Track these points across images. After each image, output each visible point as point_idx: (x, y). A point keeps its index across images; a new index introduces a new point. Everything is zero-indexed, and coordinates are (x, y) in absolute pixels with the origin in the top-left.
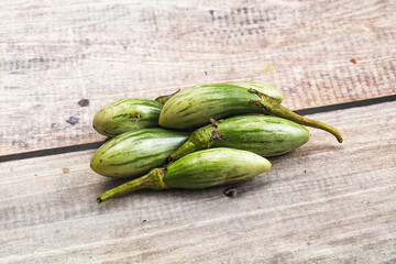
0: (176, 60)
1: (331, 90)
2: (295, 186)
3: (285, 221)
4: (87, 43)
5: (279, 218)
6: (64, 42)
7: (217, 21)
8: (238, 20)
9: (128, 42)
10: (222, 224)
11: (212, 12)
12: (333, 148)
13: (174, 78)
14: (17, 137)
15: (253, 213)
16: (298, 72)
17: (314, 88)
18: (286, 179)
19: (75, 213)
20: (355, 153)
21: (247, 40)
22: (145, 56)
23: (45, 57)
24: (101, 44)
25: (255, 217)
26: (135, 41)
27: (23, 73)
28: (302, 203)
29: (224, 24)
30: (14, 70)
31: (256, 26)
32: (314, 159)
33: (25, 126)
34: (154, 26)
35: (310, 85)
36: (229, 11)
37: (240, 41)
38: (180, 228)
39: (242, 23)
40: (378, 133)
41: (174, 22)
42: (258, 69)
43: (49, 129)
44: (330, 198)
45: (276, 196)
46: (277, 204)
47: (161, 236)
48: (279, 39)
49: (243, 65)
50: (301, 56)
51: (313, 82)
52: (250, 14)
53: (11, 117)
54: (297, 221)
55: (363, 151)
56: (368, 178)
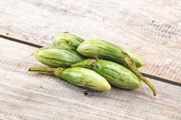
0: (120, 33)
1: (175, 75)
2: (118, 104)
3: (98, 115)
4: (90, 12)
5: (97, 113)
6: (81, 8)
7: (152, 26)
8: (162, 29)
9: (107, 18)
10: (71, 103)
11: (154, 21)
12: (151, 97)
13: (112, 40)
14: (27, 35)
15: (88, 105)
16: (168, 60)
17: (169, 70)
18: (117, 100)
19: (18, 72)
20: (158, 104)
21: (158, 39)
22: (109, 26)
23: (68, 11)
24: (95, 14)
25: (87, 108)
26: (110, 19)
27: (54, 13)
28: (113, 112)
29: (154, 28)
30: (51, 10)
31: (168, 35)
32: (137, 98)
33: (35, 32)
34: (123, 17)
35: (168, 68)
36: (162, 24)
37: (155, 38)
38: (52, 96)
39: (162, 31)
40: (178, 101)
41: (133, 19)
42: (152, 52)
43: (42, 37)
44: (127, 116)
45: (105, 103)
46: (102, 107)
47: (42, 95)
48: (173, 44)
49: (146, 48)
50: (176, 55)
51: (171, 68)
52: (170, 29)
53: (33, 27)
54: (103, 118)
55: (163, 105)
56: (153, 116)
